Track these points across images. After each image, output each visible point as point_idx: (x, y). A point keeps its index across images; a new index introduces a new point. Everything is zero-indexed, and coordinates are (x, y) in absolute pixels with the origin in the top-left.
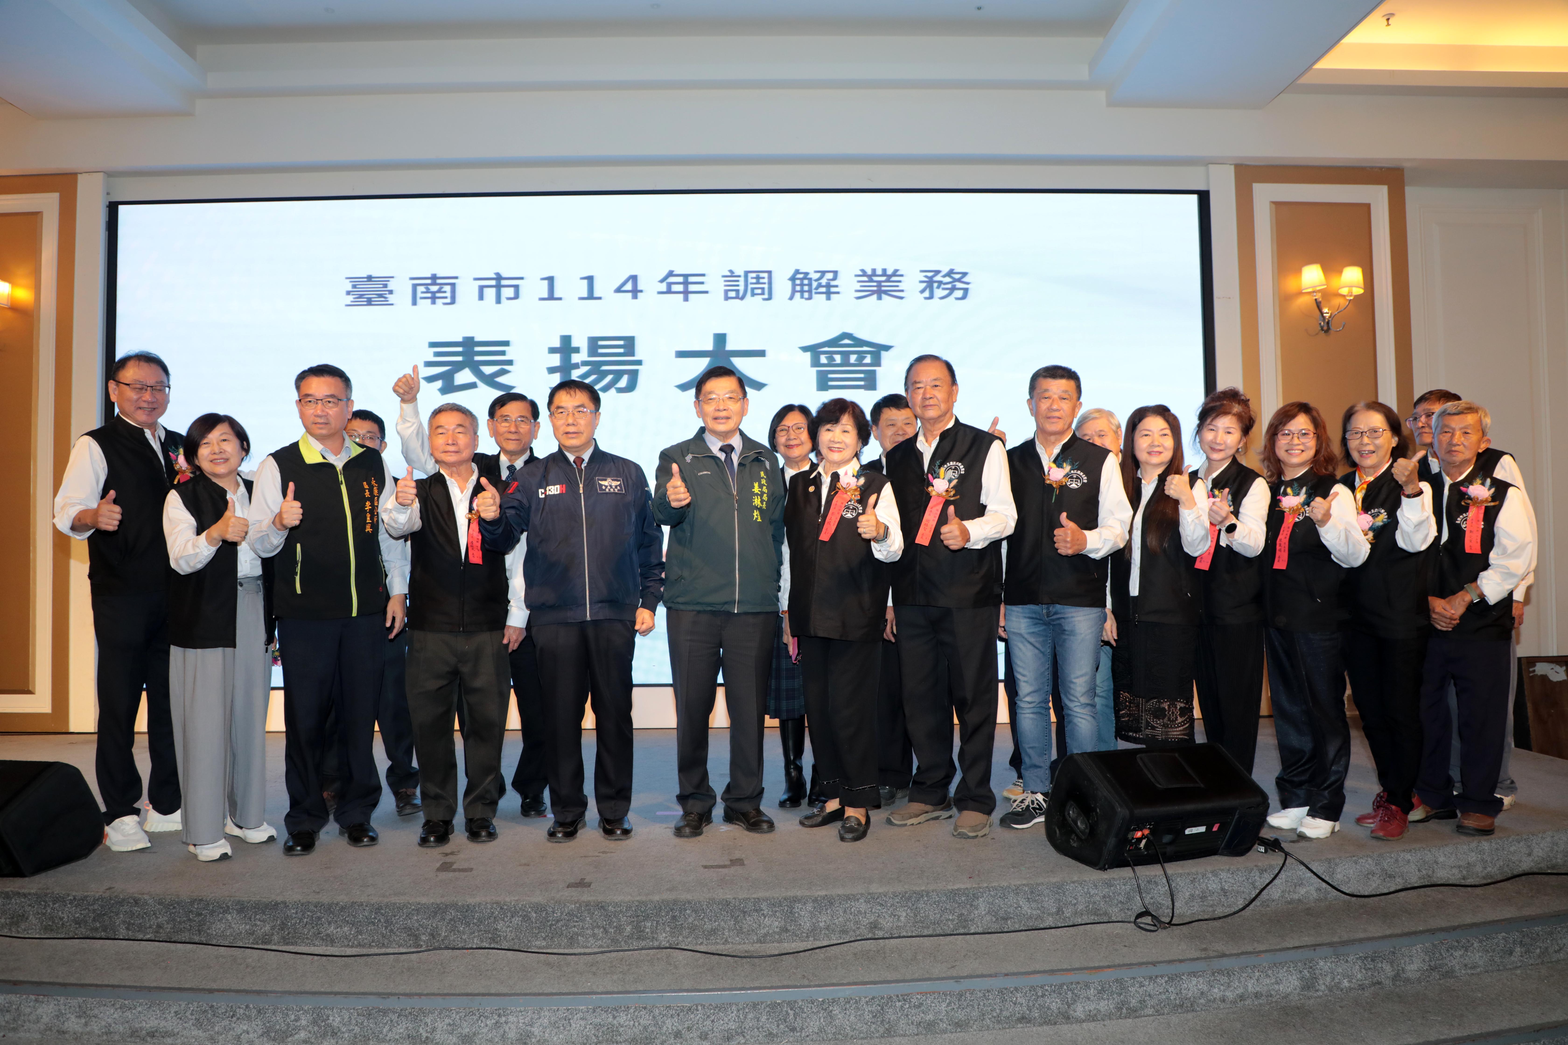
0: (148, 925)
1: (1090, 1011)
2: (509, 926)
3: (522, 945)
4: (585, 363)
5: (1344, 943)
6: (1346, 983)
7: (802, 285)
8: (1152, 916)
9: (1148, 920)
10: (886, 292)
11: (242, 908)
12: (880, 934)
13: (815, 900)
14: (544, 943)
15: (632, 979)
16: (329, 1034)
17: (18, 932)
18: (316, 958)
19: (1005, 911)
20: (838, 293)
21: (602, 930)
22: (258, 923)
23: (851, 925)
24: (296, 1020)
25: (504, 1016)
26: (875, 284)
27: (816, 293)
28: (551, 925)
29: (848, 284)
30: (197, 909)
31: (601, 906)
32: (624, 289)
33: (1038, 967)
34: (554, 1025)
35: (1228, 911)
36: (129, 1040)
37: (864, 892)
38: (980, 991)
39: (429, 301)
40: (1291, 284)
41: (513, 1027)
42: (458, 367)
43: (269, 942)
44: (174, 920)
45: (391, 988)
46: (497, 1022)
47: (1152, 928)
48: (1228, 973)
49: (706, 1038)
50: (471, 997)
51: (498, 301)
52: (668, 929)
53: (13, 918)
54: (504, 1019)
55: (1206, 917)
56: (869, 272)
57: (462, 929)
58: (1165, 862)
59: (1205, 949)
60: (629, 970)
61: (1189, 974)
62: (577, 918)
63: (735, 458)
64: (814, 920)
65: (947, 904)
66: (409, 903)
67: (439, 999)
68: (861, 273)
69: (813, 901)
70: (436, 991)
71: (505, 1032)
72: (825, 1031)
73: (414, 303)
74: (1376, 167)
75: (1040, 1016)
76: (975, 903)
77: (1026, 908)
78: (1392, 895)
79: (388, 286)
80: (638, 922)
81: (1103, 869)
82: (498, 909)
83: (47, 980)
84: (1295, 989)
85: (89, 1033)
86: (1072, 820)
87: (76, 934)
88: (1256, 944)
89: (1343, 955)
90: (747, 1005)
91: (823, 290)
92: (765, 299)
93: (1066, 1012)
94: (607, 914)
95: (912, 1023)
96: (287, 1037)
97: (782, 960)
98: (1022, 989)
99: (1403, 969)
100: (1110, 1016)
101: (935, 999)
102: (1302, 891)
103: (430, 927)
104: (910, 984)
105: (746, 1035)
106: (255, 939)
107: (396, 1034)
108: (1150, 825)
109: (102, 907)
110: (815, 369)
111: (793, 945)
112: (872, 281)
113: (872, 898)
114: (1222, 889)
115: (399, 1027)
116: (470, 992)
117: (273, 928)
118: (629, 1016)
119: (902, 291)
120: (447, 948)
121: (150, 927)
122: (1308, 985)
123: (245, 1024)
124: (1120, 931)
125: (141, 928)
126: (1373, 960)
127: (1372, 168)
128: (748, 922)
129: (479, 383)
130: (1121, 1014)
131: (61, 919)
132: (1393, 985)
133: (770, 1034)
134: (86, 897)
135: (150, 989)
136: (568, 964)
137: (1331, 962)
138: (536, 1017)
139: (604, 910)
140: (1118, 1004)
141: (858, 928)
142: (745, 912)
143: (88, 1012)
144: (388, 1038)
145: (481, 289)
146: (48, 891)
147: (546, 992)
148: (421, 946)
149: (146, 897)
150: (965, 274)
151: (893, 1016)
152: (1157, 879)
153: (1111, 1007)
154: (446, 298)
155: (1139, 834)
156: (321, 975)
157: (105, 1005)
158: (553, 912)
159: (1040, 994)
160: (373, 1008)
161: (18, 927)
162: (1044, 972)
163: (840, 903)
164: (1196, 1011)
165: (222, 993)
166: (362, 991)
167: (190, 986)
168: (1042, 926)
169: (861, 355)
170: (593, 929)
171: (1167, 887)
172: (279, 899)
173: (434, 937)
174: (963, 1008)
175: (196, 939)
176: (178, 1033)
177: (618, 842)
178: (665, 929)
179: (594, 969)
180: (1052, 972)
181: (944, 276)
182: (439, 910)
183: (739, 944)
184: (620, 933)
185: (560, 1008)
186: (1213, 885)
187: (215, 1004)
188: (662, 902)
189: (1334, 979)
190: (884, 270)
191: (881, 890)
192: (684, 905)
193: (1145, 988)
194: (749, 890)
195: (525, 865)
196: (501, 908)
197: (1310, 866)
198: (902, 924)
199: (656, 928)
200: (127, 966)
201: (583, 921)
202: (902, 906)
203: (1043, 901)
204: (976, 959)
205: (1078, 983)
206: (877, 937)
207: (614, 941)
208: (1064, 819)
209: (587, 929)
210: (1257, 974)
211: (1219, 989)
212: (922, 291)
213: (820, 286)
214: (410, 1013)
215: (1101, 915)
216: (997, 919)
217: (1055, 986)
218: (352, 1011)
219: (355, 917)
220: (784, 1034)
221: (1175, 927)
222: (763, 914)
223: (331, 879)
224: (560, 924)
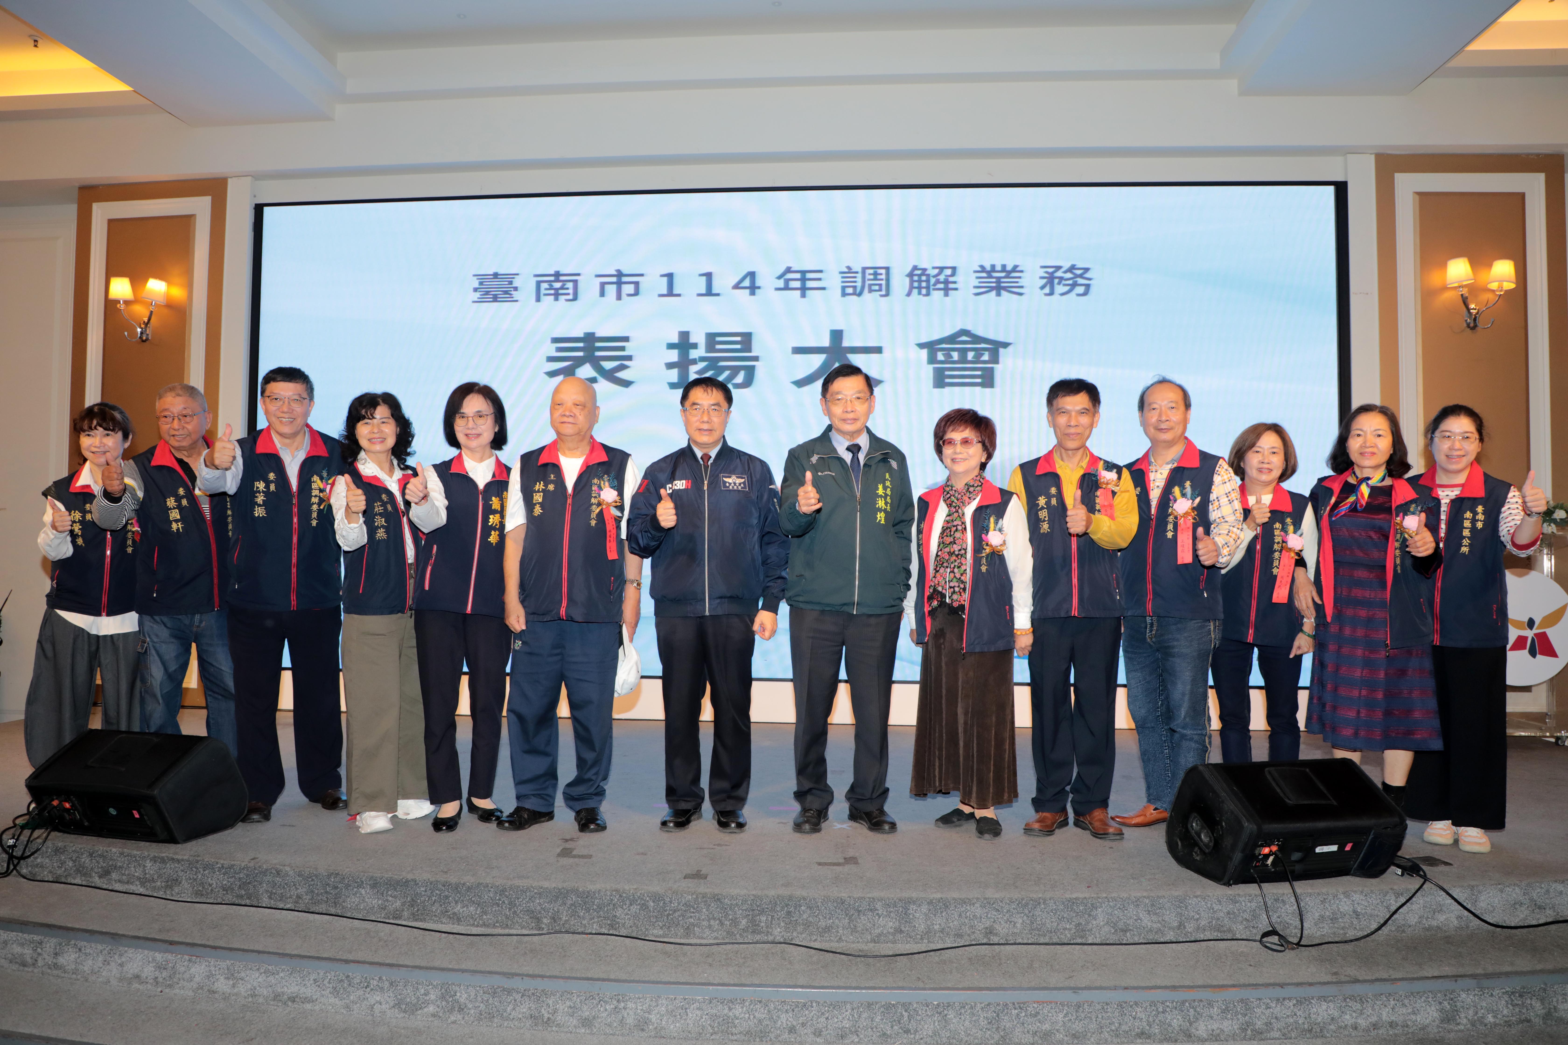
0: (288, 895)
1: (1213, 1030)
2: (627, 914)
3: (640, 933)
4: (702, 359)
5: (1488, 976)
6: (1490, 1018)
7: (920, 281)
8: (1279, 935)
9: (1275, 939)
10: (1005, 288)
11: (375, 884)
12: (995, 940)
13: (930, 903)
14: (661, 932)
15: (747, 972)
16: (456, 1009)
17: (172, 895)
18: (443, 935)
19: (1124, 923)
20: (956, 289)
21: (717, 922)
22: (390, 899)
23: (966, 929)
24: (426, 995)
25: (623, 1001)
26: (994, 280)
27: (934, 289)
28: (668, 915)
29: (966, 280)
30: (334, 882)
31: (717, 898)
32: (741, 285)
33: (1159, 982)
34: (671, 1013)
35: (1360, 934)
36: (272, 1003)
37: (979, 896)
38: (1098, 1003)
39: (552, 297)
40: (1435, 279)
41: (631, 1013)
42: (579, 362)
43: (400, 918)
44: (312, 892)
45: (515, 969)
46: (616, 1008)
47: (1279, 948)
48: (1361, 999)
49: (820, 1035)
50: (591, 982)
51: (619, 298)
52: (782, 924)
53: (167, 882)
54: (622, 1004)
55: (1337, 939)
56: (988, 268)
57: (582, 914)
58: (1293, 881)
59: (1336, 974)
60: (744, 963)
61: (1319, 998)
62: (694, 909)
63: (862, 457)
64: (929, 923)
65: (1065, 912)
66: (532, 887)
67: (561, 981)
68: (979, 269)
69: (928, 903)
70: (558, 974)
71: (623, 1017)
72: (939, 1035)
73: (538, 299)
74: (1532, 154)
75: (1161, 1033)
76: (1094, 913)
77: (1146, 921)
78: (1542, 928)
79: (514, 283)
80: (754, 916)
81: (1228, 884)
82: (617, 897)
83: (199, 942)
84: (1434, 1021)
85: (236, 994)
86: (1196, 833)
87: (223, 900)
88: (1391, 972)
89: (1488, 988)
90: (862, 1004)
91: (942, 286)
92: (882, 296)
93: (1188, 1030)
94: (723, 907)
95: (1028, 1032)
96: (417, 1010)
97: (896, 961)
98: (1142, 1004)
99: (1555, 1008)
100: (1234, 1037)
101: (1052, 1008)
102: (1442, 918)
103: (551, 911)
104: (1027, 992)
105: (859, 1034)
106: (386, 914)
107: (519, 1013)
108: (1278, 841)
109: (247, 876)
110: (931, 366)
111: (908, 946)
112: (991, 277)
113: (988, 903)
114: (1355, 912)
115: (522, 1007)
116: (590, 976)
117: (403, 904)
118: (745, 1009)
119: (1022, 287)
120: (567, 932)
121: (291, 897)
122: (1449, 1018)
123: (378, 995)
124: (1245, 950)
125: (282, 898)
126: (1521, 996)
127: (1528, 155)
128: (863, 921)
129: (600, 378)
130: (1245, 1035)
131: (210, 885)
132: (1544, 1023)
133: (884, 1034)
134: (233, 866)
135: (291, 956)
136: (685, 954)
137: (1474, 995)
138: (654, 1004)
139: (721, 902)
140: (1243, 1024)
141: (974, 933)
142: (859, 911)
143: (236, 975)
144: (511, 1017)
145: (603, 285)
146: (199, 858)
147: (663, 980)
148: (543, 929)
149: (287, 869)
150: (1087, 270)
151: (1009, 1024)
152: (1285, 898)
153: (1235, 1027)
154: (568, 294)
155: (1266, 850)
156: (448, 952)
157: (251, 969)
158: (671, 902)
159: (1161, 1010)
160: (499, 987)
161: (172, 890)
162: (1166, 987)
163: (955, 906)
164: (1326, 1037)
165: (356, 964)
166: (488, 969)
167: (327, 956)
168: (1162, 940)
169: (979, 352)
170: (709, 921)
171: (1295, 907)
172: (410, 877)
173: (555, 921)
174: (1081, 1020)
175: (333, 911)
176: (316, 1000)
177: (733, 835)
178: (779, 924)
179: (710, 960)
180: (1174, 988)
181: (1065, 272)
182: (560, 895)
183: (853, 942)
184: (735, 926)
185: (678, 997)
186: (1345, 906)
187: (350, 974)
188: (778, 898)
189: (1477, 1013)
190: (1004, 266)
191: (997, 896)
192: (799, 901)
193: (1271, 1010)
194: (864, 889)
195: (642, 854)
196: (621, 896)
197: (1450, 892)
198: (1018, 931)
199: (771, 922)
200: (270, 933)
201: (699, 912)
202: (1018, 913)
203: (1164, 914)
204: (1094, 970)
205: (1201, 1001)
206: (992, 942)
207: (730, 933)
208: (1187, 831)
209: (703, 920)
210: (1392, 1002)
211: (1351, 1015)
212: (1042, 288)
213: (938, 282)
214: (533, 994)
215: (1224, 931)
216: (1116, 931)
217: (1177, 1003)
218: (478, 988)
219: (480, 897)
220: (897, 1035)
221: (1303, 948)
222: (878, 914)
223: (458, 859)
224: (677, 914)
